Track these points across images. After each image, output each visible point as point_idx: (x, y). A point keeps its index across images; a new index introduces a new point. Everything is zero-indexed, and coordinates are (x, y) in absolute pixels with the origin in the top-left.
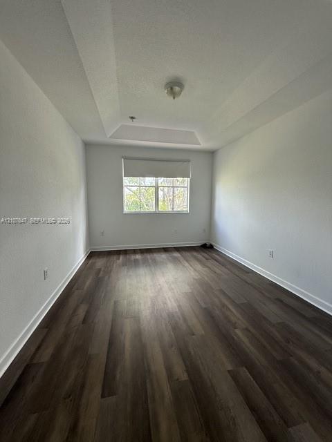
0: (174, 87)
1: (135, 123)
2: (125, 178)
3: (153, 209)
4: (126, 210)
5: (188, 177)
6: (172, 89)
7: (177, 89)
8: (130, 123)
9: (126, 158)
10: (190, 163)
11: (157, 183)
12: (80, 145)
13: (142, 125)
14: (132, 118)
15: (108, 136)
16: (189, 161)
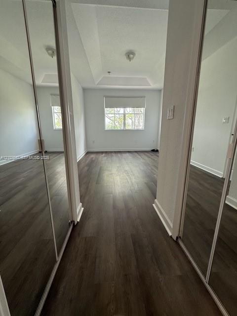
0: (130, 55)
1: (111, 75)
2: (106, 109)
3: (122, 128)
4: (107, 128)
5: (144, 107)
6: (129, 56)
7: (131, 56)
8: (108, 75)
9: (106, 97)
10: (145, 98)
11: (124, 112)
12: (81, 90)
13: (115, 76)
14: (109, 72)
15: (96, 84)
16: (144, 97)
